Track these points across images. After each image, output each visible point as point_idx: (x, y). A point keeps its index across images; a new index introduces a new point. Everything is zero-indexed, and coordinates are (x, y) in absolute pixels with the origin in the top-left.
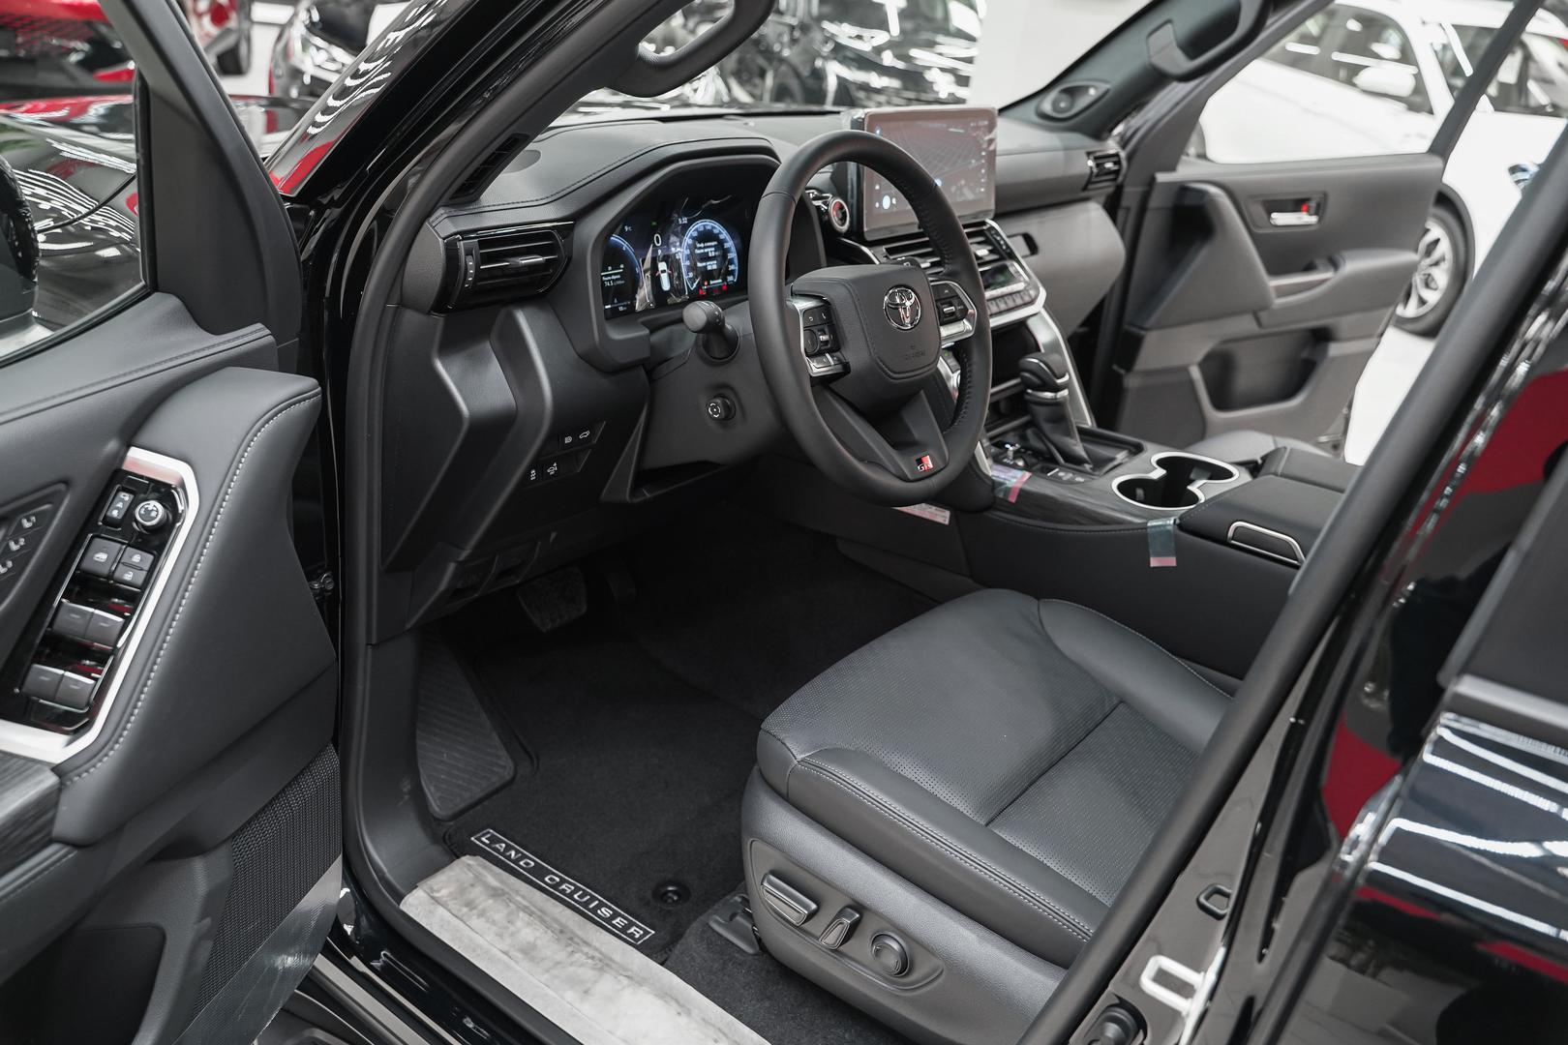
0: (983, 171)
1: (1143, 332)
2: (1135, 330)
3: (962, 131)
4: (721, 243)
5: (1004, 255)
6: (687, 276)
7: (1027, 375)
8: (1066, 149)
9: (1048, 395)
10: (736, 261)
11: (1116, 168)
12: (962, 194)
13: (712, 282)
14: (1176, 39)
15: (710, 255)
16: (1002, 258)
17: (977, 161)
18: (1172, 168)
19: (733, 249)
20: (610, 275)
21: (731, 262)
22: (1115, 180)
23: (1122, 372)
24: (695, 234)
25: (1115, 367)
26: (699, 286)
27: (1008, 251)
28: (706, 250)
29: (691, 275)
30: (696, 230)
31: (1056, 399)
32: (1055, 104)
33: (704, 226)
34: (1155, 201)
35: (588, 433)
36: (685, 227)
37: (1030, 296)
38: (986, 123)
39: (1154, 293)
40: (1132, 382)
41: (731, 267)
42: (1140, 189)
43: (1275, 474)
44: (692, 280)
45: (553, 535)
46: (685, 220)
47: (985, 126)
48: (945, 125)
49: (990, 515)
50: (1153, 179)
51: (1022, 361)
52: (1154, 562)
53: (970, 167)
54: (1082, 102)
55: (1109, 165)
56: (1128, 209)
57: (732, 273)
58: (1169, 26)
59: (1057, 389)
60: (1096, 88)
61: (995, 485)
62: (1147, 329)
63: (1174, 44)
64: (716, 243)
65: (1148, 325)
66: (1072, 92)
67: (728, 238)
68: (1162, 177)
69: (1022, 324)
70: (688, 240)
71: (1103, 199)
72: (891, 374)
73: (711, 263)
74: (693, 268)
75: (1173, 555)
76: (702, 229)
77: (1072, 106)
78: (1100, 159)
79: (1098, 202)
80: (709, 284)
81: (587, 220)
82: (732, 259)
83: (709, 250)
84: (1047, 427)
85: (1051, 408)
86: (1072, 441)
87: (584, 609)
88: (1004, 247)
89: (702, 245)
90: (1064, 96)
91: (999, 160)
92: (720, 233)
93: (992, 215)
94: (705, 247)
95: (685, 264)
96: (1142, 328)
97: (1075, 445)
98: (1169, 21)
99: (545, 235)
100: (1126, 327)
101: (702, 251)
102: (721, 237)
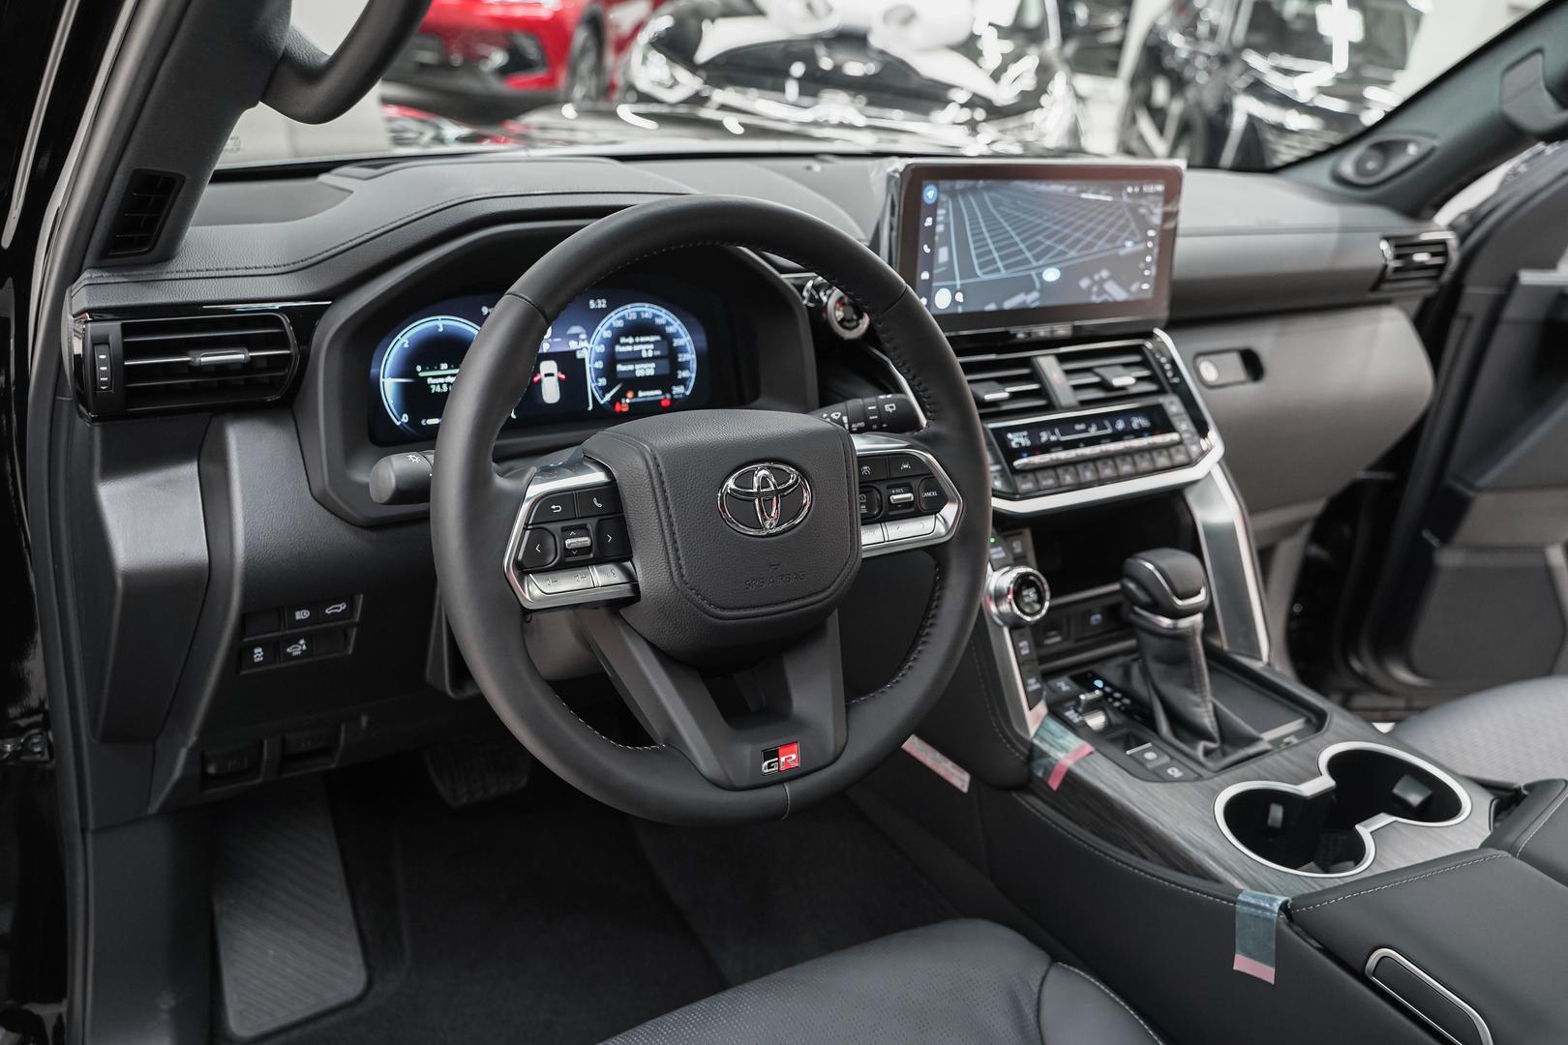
0: (1149, 259)
1: (1471, 493)
2: (1460, 487)
3: (1109, 199)
4: (667, 338)
5: (1167, 387)
6: (593, 384)
7: (1132, 586)
8: (1345, 229)
9: (1165, 622)
10: (694, 366)
11: (1438, 260)
12: (1102, 291)
13: (641, 394)
14: (1545, 79)
15: (644, 355)
16: (1161, 391)
17: (1136, 243)
18: (1551, 265)
19: (691, 348)
20: (445, 376)
21: (684, 366)
22: (1436, 278)
23: (1435, 542)
24: (620, 324)
25: (1426, 534)
26: (616, 399)
27: (1176, 380)
28: (637, 348)
29: (603, 382)
30: (623, 318)
31: (1175, 628)
32: (1359, 166)
33: (639, 314)
34: (1513, 311)
35: (342, 607)
36: (602, 313)
37: (1188, 454)
38: (1160, 188)
39: (1498, 438)
40: (1449, 558)
41: (682, 374)
42: (1491, 291)
43: (1512, 849)
44: (605, 390)
45: (364, 720)
46: (602, 304)
47: (1157, 193)
48: (1072, 189)
49: (1019, 799)
50: (1515, 278)
51: (1130, 561)
52: (1242, 963)
53: (1122, 252)
54: (1398, 163)
55: (1421, 257)
56: (1469, 318)
57: (684, 382)
58: (1538, 57)
59: (1177, 614)
60: (1417, 143)
61: (1033, 754)
62: (1480, 490)
63: (1542, 84)
64: (658, 338)
65: (1482, 482)
66: (1386, 149)
67: (683, 331)
68: (1528, 277)
69: (1177, 493)
70: (603, 331)
71: (1415, 305)
72: (718, 611)
73: (645, 366)
74: (609, 371)
75: (1271, 965)
76: (633, 317)
77: (1384, 165)
78: (1404, 246)
79: (1403, 309)
80: (636, 396)
81: (343, 301)
82: (688, 362)
83: (643, 347)
84: (1155, 668)
85: (1167, 641)
86: (1196, 698)
87: (524, 782)
88: (1170, 374)
89: (630, 340)
90: (1376, 154)
91: (1182, 245)
92: (668, 324)
93: (1163, 324)
94: (635, 343)
95: (592, 366)
96: (1471, 487)
97: (1197, 705)
98: (1539, 51)
99: (268, 320)
100: (1449, 481)
101: (629, 348)
102: (670, 330)
